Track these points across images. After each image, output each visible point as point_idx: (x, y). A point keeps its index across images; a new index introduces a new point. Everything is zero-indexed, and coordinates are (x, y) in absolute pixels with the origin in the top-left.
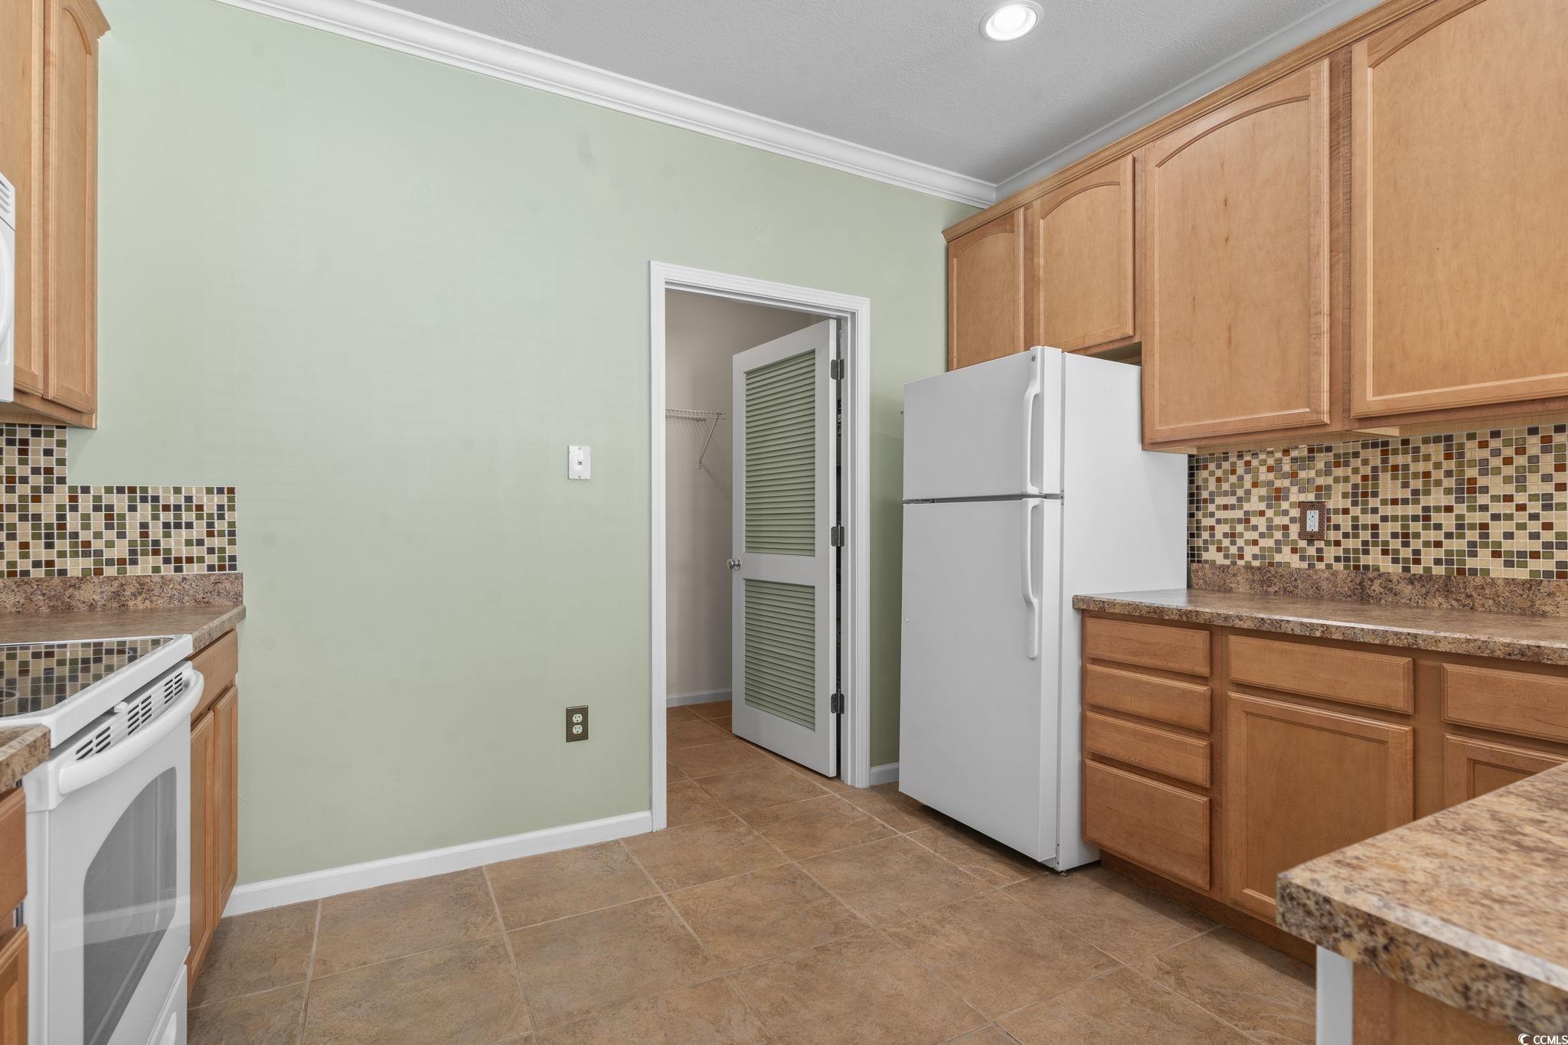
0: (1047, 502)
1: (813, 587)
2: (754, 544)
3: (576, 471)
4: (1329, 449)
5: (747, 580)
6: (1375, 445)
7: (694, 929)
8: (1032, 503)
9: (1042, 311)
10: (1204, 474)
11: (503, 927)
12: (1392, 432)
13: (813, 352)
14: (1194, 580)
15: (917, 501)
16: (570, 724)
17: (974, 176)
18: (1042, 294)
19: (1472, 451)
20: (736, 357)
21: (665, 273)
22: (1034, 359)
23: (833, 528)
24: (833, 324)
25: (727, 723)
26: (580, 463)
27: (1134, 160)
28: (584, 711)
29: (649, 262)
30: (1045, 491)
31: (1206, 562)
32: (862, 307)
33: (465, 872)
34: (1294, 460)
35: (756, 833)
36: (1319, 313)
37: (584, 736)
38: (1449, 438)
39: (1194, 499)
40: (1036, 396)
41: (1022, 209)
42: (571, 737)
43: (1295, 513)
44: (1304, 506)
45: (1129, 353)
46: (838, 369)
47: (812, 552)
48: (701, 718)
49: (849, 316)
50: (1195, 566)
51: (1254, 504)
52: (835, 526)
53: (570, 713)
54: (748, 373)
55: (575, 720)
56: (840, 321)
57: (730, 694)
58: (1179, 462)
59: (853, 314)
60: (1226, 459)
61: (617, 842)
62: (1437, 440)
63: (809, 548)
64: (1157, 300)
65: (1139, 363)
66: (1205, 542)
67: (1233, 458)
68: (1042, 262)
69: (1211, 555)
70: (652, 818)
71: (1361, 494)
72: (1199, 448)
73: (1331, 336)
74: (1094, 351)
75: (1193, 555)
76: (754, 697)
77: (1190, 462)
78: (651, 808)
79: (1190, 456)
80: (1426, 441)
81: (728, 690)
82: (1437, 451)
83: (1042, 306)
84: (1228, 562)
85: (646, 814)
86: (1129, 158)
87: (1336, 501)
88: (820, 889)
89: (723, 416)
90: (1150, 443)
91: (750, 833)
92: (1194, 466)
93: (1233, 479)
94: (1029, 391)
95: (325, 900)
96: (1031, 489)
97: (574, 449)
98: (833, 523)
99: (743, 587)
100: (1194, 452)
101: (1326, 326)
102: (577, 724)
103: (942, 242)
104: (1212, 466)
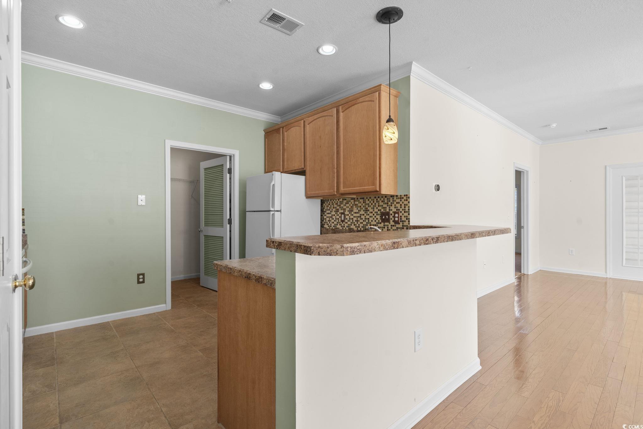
0: (276, 213)
1: (223, 237)
2: (207, 224)
3: (140, 203)
4: (346, 200)
5: (204, 235)
6: (353, 199)
7: (174, 328)
8: (272, 213)
9: (286, 158)
10: (324, 204)
11: (116, 332)
12: (354, 196)
13: (223, 165)
14: (322, 232)
15: (250, 211)
16: (138, 279)
17: (272, 114)
18: (286, 153)
19: (367, 202)
20: (201, 163)
21: (170, 143)
22: (273, 175)
23: (228, 219)
24: (228, 157)
25: (199, 283)
26: (142, 200)
27: (304, 121)
28: (143, 275)
29: (165, 140)
30: (275, 210)
31: (325, 228)
32: (236, 153)
33: (104, 323)
34: (340, 202)
35: (199, 308)
36: (334, 168)
37: (143, 282)
38: (364, 198)
39: (322, 211)
40: (273, 185)
41: (282, 128)
42: (139, 282)
43: (340, 215)
44: (342, 213)
45: (302, 172)
46: (230, 171)
47: (222, 226)
48: (190, 282)
49: (233, 155)
50: (322, 229)
51: (333, 213)
52: (229, 218)
53: (139, 275)
54: (205, 169)
55: (140, 277)
56: (230, 157)
57: (200, 275)
58: (318, 201)
59: (234, 155)
60: (328, 201)
61: (154, 313)
62: (362, 198)
63: (222, 225)
64: (308, 159)
65: (305, 176)
66: (325, 222)
67: (330, 201)
68: (286, 144)
69: (326, 226)
70: (167, 306)
71: (351, 211)
72: (323, 198)
73: (337, 174)
74: (290, 172)
75: (322, 226)
76: (206, 273)
77: (321, 202)
78: (166, 303)
79: (321, 200)
80: (360, 199)
81: (199, 274)
82: (362, 201)
83: (286, 157)
84: (329, 228)
85: (165, 305)
86: (303, 121)
87: (347, 213)
88: (213, 318)
89: (198, 181)
90: (308, 197)
91: (197, 308)
92: (322, 202)
93: (330, 206)
94: (272, 183)
95: (55, 332)
96: (272, 209)
97: (139, 196)
98: (228, 217)
99: (204, 238)
100: (322, 199)
101: (336, 171)
102: (141, 278)
103: (263, 133)
104: (326, 202)
